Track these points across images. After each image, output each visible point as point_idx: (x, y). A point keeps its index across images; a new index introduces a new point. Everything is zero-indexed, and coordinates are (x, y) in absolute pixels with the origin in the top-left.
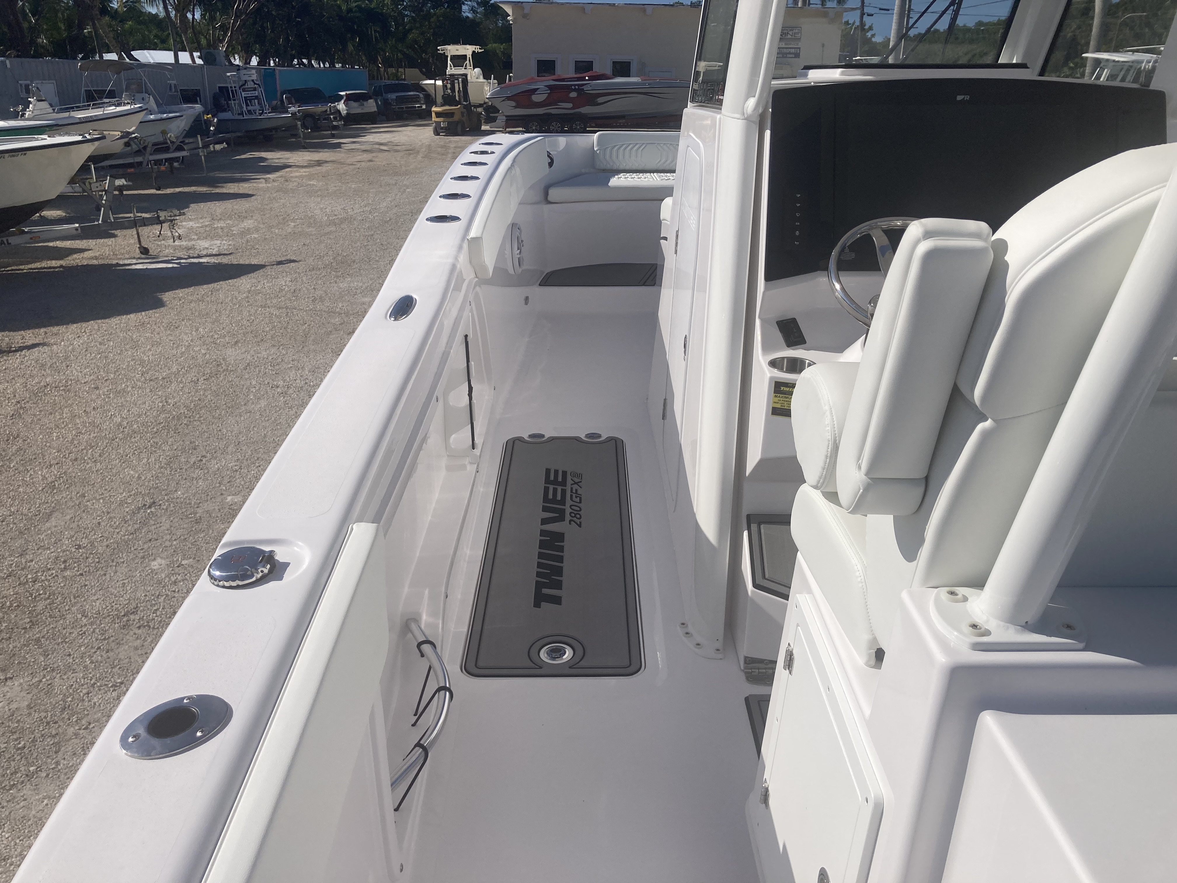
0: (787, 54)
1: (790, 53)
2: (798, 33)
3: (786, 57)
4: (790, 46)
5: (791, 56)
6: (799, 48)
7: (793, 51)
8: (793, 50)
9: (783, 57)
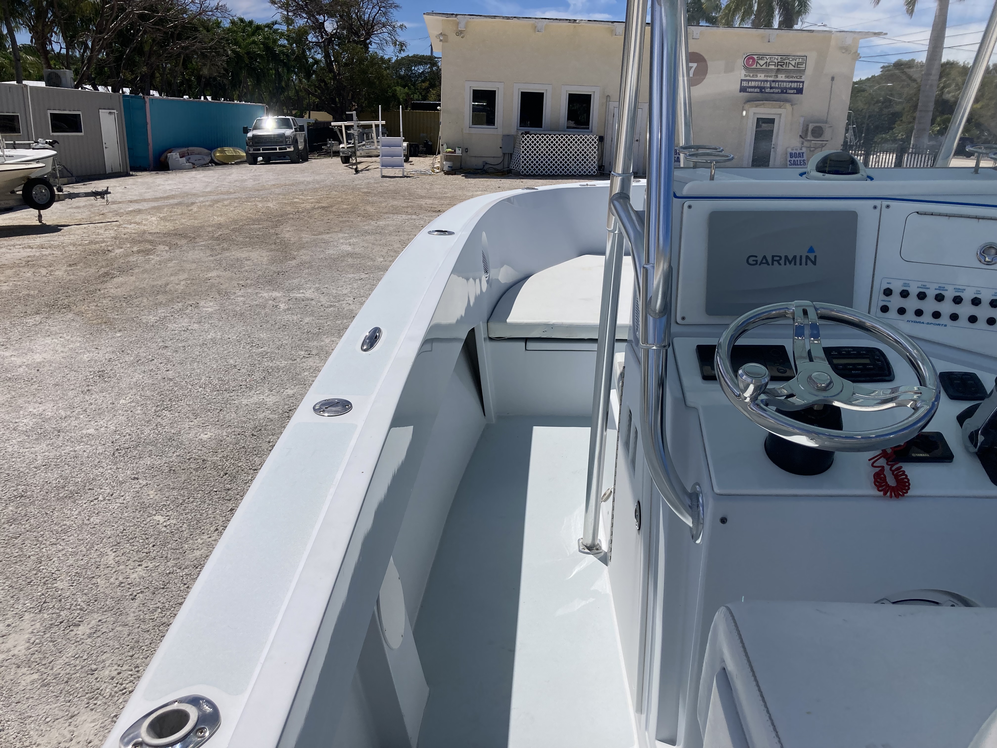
0: (786, 88)
1: (791, 88)
2: (801, 64)
3: (786, 93)
4: (791, 79)
5: (792, 91)
6: (803, 82)
7: (794, 85)
8: (796, 84)
9: (782, 92)
